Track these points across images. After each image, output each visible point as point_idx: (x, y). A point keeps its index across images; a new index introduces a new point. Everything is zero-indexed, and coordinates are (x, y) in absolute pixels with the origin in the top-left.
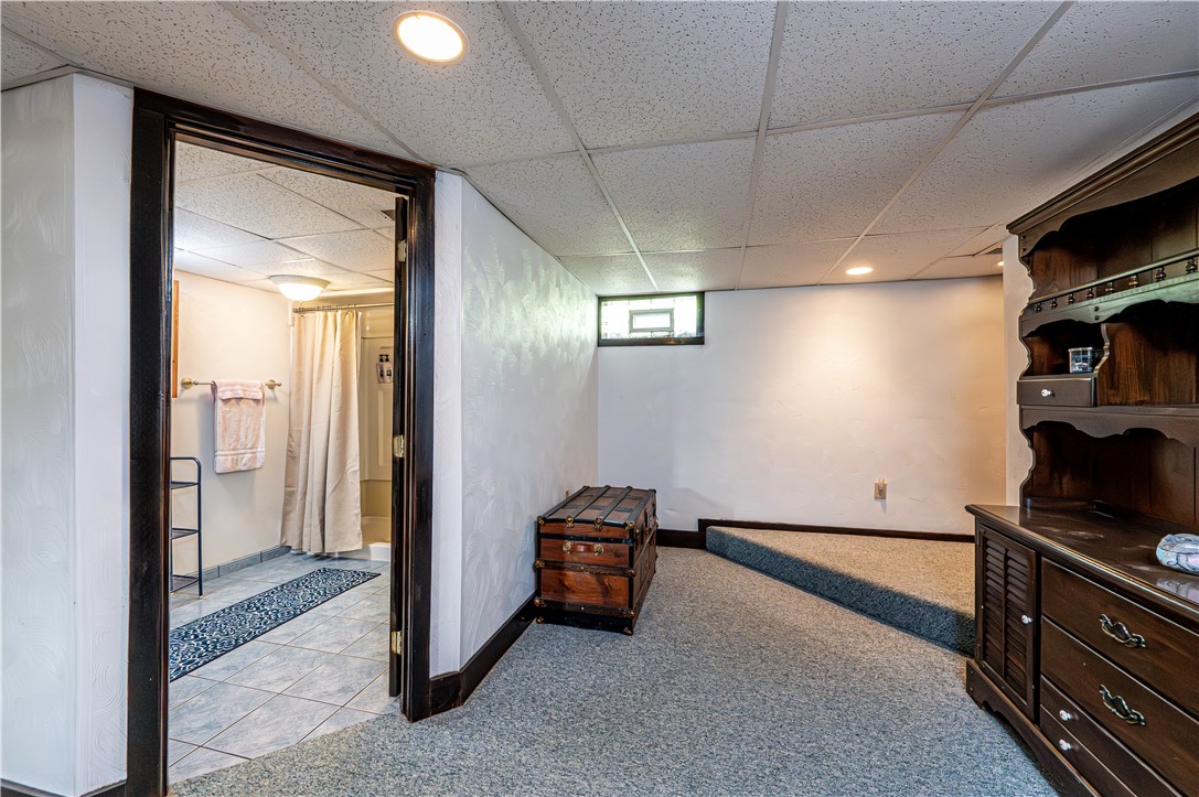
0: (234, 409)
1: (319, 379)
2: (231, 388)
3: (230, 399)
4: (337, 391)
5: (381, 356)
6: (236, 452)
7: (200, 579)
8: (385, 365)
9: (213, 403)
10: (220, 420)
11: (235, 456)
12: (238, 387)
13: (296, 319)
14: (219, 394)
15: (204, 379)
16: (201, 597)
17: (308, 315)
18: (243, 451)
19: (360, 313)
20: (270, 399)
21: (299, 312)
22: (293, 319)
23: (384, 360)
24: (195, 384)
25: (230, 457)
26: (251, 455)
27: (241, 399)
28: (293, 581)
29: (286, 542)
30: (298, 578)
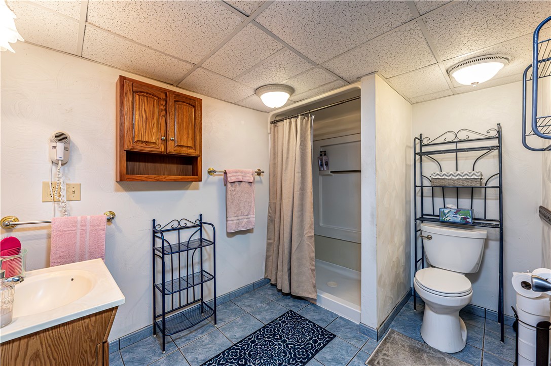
0: (238, 187)
1: (286, 167)
2: (235, 174)
3: (234, 182)
4: (298, 176)
5: (321, 152)
6: (238, 218)
7: (215, 312)
8: (324, 158)
9: (226, 185)
10: (229, 196)
11: (238, 221)
12: (239, 174)
13: (273, 128)
14: (229, 179)
15: (220, 168)
16: (216, 326)
17: (279, 124)
18: (243, 217)
19: (313, 117)
20: (258, 182)
21: (274, 122)
22: (271, 129)
23: (323, 155)
24: (215, 172)
25: (235, 222)
26: (247, 220)
27: (241, 182)
28: (271, 322)
29: (267, 277)
30: (275, 320)
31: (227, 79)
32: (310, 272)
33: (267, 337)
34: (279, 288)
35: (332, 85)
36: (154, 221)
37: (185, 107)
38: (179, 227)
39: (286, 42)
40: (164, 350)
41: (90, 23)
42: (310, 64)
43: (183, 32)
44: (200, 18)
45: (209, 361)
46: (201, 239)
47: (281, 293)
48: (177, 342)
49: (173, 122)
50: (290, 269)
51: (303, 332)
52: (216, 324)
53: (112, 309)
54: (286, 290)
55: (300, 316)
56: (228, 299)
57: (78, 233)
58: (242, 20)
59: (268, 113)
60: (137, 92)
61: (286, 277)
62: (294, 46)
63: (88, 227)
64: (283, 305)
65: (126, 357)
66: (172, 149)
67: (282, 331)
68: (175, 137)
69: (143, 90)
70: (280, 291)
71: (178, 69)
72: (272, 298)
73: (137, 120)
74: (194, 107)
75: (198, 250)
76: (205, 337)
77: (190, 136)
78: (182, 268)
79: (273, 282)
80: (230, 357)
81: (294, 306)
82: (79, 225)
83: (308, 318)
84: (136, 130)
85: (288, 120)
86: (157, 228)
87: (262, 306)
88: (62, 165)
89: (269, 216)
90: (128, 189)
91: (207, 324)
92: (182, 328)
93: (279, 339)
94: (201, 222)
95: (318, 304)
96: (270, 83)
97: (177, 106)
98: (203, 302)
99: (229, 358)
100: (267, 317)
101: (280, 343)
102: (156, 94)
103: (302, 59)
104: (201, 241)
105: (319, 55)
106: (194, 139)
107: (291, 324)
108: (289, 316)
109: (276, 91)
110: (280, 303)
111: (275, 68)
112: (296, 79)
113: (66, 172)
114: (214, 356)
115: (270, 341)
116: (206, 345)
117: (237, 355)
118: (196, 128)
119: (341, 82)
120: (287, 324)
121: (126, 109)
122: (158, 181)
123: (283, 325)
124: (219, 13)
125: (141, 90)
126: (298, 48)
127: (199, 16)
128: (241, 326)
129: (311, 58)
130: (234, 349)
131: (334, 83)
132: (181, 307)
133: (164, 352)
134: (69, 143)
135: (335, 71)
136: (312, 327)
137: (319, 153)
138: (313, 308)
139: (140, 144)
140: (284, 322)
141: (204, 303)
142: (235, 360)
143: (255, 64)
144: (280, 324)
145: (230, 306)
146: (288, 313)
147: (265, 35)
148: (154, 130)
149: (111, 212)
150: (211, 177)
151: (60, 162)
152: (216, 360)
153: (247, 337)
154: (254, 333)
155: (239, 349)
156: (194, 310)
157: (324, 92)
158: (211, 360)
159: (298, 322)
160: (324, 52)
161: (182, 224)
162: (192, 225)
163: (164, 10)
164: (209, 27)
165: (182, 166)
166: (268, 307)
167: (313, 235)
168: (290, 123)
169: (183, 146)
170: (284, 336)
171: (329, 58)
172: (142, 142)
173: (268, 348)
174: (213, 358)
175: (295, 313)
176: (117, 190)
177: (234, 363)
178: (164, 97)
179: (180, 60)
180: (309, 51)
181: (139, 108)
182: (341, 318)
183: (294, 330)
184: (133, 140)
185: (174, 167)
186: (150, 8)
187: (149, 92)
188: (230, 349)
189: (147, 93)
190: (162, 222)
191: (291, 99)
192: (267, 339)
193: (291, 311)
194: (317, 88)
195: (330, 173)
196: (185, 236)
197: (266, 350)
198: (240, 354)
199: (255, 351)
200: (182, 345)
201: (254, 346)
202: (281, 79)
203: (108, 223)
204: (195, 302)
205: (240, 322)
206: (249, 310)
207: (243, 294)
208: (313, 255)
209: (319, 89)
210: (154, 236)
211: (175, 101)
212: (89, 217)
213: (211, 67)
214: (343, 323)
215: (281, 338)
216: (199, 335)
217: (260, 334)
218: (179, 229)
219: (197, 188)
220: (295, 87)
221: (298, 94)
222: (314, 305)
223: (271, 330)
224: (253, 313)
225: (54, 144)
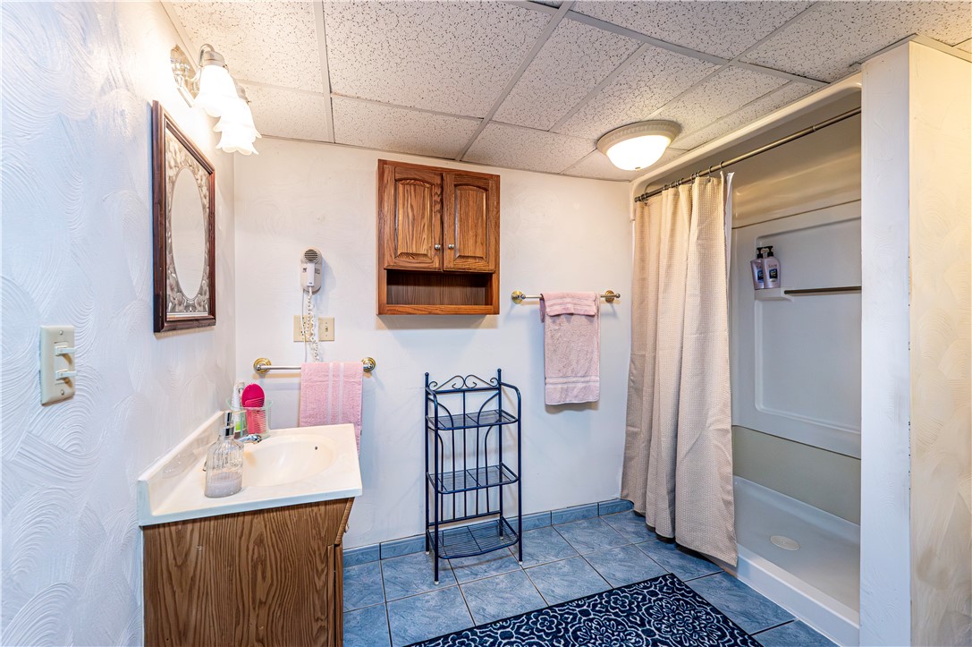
0: (565, 324)
1: (667, 285)
2: (560, 301)
3: (558, 315)
5: (759, 249)
6: (565, 380)
7: (520, 540)
8: (768, 263)
9: (543, 320)
10: (548, 340)
11: (565, 386)
12: (568, 300)
13: (639, 210)
14: (548, 310)
15: (531, 292)
16: (521, 563)
17: (652, 200)
18: (574, 379)
19: (731, 175)
20: (607, 315)
21: (643, 198)
22: (635, 211)
23: (765, 255)
24: (524, 298)
25: (560, 386)
26: (584, 385)
27: (572, 314)
28: (626, 587)
29: (627, 495)
30: (634, 584)
31: (539, 133)
32: (722, 504)
33: (613, 614)
34: (650, 522)
35: (777, 97)
36: (427, 375)
37: (472, 193)
38: (465, 387)
39: (645, 33)
40: (437, 579)
41: (335, 94)
42: (711, 65)
43: (454, 70)
44: (476, 39)
45: (503, 620)
46: (500, 412)
47: (654, 535)
48: (458, 572)
49: (452, 218)
50: (673, 491)
51: (694, 627)
52: (521, 560)
53: (345, 501)
54: (665, 531)
55: (692, 591)
56: (548, 522)
57: (330, 386)
58: (548, 19)
59: (630, 181)
60: (401, 180)
61: (665, 504)
62: (664, 35)
63: (342, 378)
64: (655, 558)
65: (388, 573)
66: (451, 263)
67: (647, 610)
68: (455, 244)
69: (410, 176)
70: (652, 530)
71: (457, 134)
72: (634, 540)
73: (400, 222)
74: (486, 190)
75: (495, 429)
76: (501, 578)
77: (479, 240)
78: (469, 455)
79: (637, 508)
80: (539, 626)
81: (681, 567)
82: (331, 374)
83: (711, 601)
84: (400, 237)
85: (671, 191)
86: (432, 388)
87: (610, 550)
88: (314, 293)
89: (630, 380)
90: (392, 326)
91: (507, 556)
92: (466, 552)
93: (639, 625)
94: (500, 383)
95: (741, 578)
96: (624, 123)
97: (458, 192)
98: (502, 519)
99: (537, 628)
100: (619, 575)
101: (640, 632)
102: (427, 178)
103: (687, 59)
104: (500, 416)
105: (728, 39)
106: (486, 243)
107: (668, 603)
108: (666, 585)
109: (641, 136)
110: (650, 554)
111: (629, 91)
112: (680, 104)
113: (318, 301)
114: (511, 615)
115: (619, 623)
116: (501, 591)
117: (550, 628)
118: (490, 224)
119: (801, 85)
120: (661, 600)
121: (386, 208)
122: (430, 313)
123: (650, 599)
124: (505, 18)
125: (405, 176)
126: (673, 38)
127: (473, 35)
128: (565, 578)
129: (711, 50)
130: (547, 614)
131: (781, 92)
132: (466, 518)
133: (437, 583)
134: (321, 263)
135: (779, 65)
136: (718, 622)
137: (755, 253)
138: (726, 583)
139: (404, 258)
140: (653, 594)
141: (504, 519)
142: (547, 635)
143: (586, 94)
144: (644, 597)
145: (551, 536)
146: (664, 577)
147: (596, 32)
148: (425, 236)
149: (370, 359)
150: (518, 307)
151: (310, 289)
152: (515, 624)
153: (573, 601)
154: (589, 597)
155: (556, 617)
156: (487, 528)
157: (757, 118)
158: (505, 620)
159: (687, 603)
160: (741, 27)
161: (470, 385)
162: (486, 386)
163: (421, 43)
164: (492, 49)
165: (468, 290)
166: (621, 556)
167: (729, 427)
168: (677, 195)
169: (468, 257)
170: (649, 622)
171: (758, 37)
172: (408, 254)
173: (613, 635)
174: (509, 619)
175: (680, 583)
176: (379, 328)
177: (545, 640)
178: (439, 182)
179: (459, 117)
180: (702, 36)
181: (404, 205)
182: (800, 624)
183: (674, 616)
184: (395, 253)
185: (458, 292)
186: (401, 47)
187: (417, 177)
188: (540, 612)
189: (415, 179)
190: (440, 378)
191: (672, 146)
192: (613, 617)
193: (673, 576)
194: (735, 112)
195: (783, 295)
196: (474, 403)
197: (609, 638)
198: (556, 626)
199: (586, 632)
200: (465, 580)
201: (585, 620)
202: (645, 109)
203: (367, 374)
204: (489, 514)
205: (566, 569)
206: (584, 551)
207: (577, 518)
208: (729, 469)
209: (742, 113)
210: (427, 399)
211: (456, 186)
212: (342, 364)
213: (509, 117)
214: (803, 636)
215: (642, 625)
216: (492, 572)
217: (601, 603)
218: (464, 391)
219: (493, 326)
220: (680, 120)
221: (691, 134)
222: (731, 578)
223: (624, 602)
224: (592, 559)
225: (305, 266)
